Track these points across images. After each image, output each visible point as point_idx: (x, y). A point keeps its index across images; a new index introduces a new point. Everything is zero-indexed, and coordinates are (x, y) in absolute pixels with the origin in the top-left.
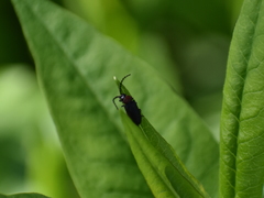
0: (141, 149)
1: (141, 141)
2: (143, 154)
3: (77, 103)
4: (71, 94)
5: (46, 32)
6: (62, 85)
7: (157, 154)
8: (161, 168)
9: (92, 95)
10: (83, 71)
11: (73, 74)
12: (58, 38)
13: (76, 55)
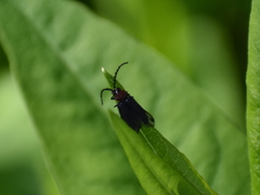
0: (143, 161)
1: (141, 150)
2: (146, 167)
3: (67, 109)
4: (59, 97)
5: (22, 18)
6: (47, 87)
7: (164, 167)
8: (172, 185)
9: (87, 98)
10: (74, 66)
11: (60, 72)
12: (39, 24)
13: (64, 46)
